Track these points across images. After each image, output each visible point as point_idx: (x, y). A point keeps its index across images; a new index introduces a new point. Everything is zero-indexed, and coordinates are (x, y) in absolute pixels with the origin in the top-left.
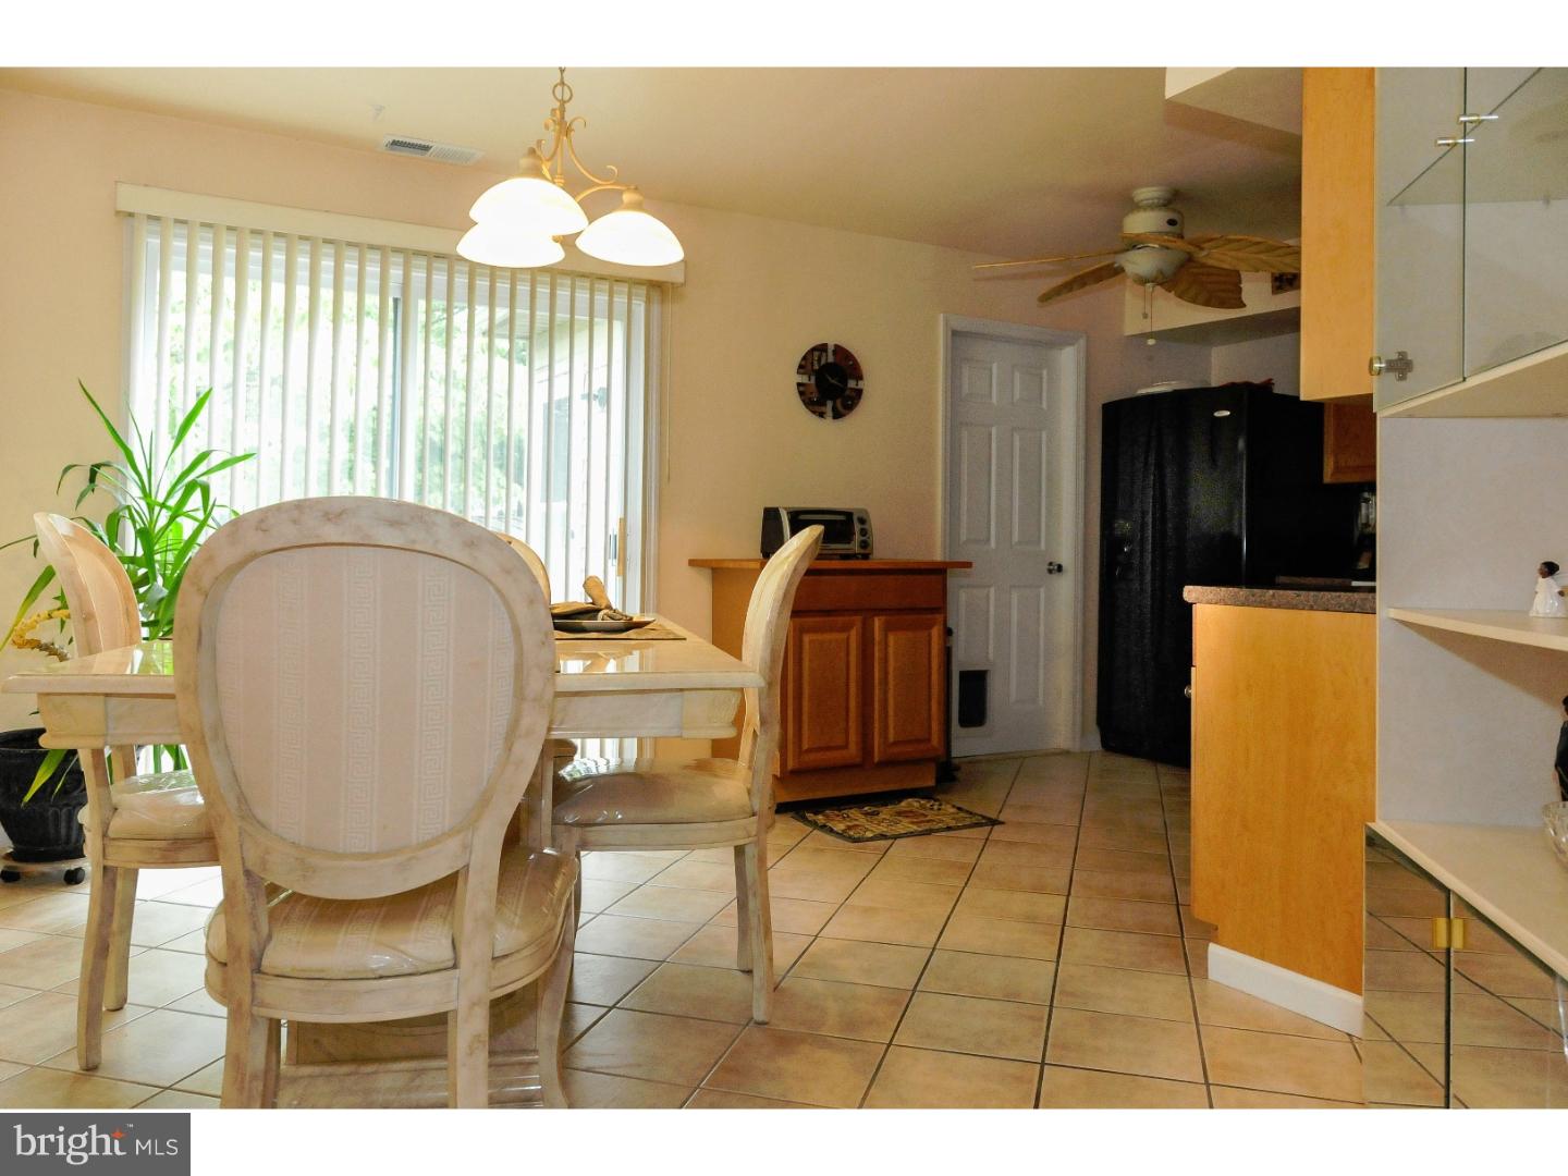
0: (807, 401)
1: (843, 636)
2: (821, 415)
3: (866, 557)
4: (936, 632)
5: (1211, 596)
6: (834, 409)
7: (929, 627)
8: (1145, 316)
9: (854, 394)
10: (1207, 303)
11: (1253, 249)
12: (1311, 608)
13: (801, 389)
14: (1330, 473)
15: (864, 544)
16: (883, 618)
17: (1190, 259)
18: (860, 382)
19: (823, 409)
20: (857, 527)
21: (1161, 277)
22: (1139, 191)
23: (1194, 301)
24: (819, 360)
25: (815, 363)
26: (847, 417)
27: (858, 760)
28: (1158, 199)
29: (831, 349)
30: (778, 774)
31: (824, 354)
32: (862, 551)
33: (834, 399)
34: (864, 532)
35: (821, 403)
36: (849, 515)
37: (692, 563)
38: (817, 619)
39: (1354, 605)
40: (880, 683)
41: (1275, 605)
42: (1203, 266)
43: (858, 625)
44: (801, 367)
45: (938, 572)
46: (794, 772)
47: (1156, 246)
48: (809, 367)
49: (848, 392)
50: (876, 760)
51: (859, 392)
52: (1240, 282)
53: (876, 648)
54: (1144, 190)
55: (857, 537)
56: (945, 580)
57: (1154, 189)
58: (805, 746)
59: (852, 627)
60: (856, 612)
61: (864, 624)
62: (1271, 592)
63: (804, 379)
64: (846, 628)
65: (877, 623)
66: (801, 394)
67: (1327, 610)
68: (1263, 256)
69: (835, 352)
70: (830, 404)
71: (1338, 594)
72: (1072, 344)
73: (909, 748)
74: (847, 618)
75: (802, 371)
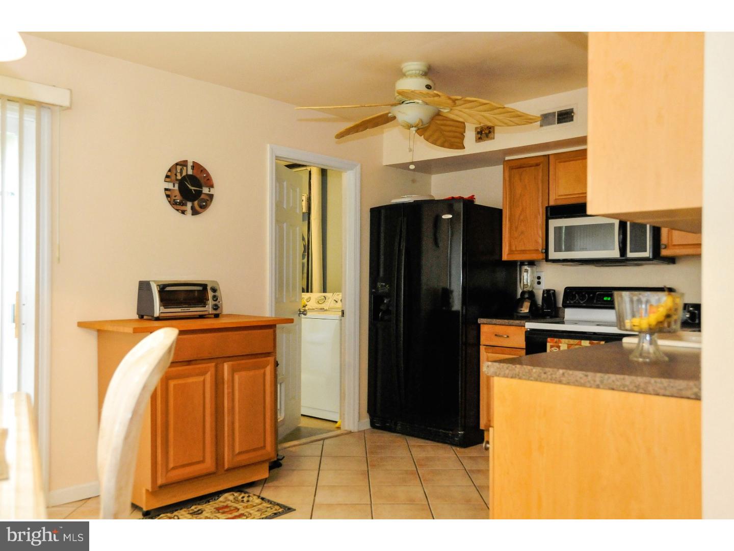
0: (172, 201)
1: (201, 379)
2: (183, 212)
3: (217, 316)
4: (269, 370)
5: (507, 372)
6: (193, 208)
7: (264, 367)
8: (410, 150)
9: (207, 198)
10: (442, 145)
11: (481, 108)
12: (598, 387)
13: (168, 193)
14: (506, 254)
15: (216, 307)
16: (230, 363)
17: (438, 114)
18: (211, 189)
19: (183, 208)
20: (210, 294)
21: (421, 123)
22: (406, 64)
23: (434, 143)
24: (181, 173)
25: (179, 175)
26: (203, 213)
27: (213, 469)
28: (420, 71)
29: (190, 164)
30: (150, 490)
31: (185, 168)
32: (215, 312)
33: (193, 201)
34: (215, 298)
35: (182, 204)
36: (205, 286)
37: (81, 325)
38: (180, 368)
39: (638, 387)
40: (229, 413)
41: (564, 382)
42: (447, 119)
43: (213, 370)
44: (167, 177)
45: (270, 327)
46: (161, 487)
47: (420, 102)
48: (173, 177)
49: (203, 196)
50: (226, 467)
51: (211, 196)
52: (465, 132)
53: (226, 386)
54: (410, 63)
55: (211, 302)
56: (275, 331)
57: (415, 63)
58: (171, 465)
59: (208, 372)
60: (211, 359)
61: (216, 367)
62: (561, 371)
63: (170, 186)
64: (203, 373)
65: (226, 367)
66: (168, 196)
67: (613, 389)
68: (486, 114)
69: (193, 167)
70: (189, 204)
71: (622, 377)
72: (352, 169)
73: (252, 455)
74: (204, 365)
75: (168, 179)
